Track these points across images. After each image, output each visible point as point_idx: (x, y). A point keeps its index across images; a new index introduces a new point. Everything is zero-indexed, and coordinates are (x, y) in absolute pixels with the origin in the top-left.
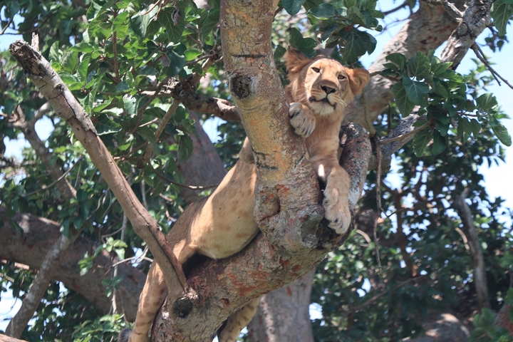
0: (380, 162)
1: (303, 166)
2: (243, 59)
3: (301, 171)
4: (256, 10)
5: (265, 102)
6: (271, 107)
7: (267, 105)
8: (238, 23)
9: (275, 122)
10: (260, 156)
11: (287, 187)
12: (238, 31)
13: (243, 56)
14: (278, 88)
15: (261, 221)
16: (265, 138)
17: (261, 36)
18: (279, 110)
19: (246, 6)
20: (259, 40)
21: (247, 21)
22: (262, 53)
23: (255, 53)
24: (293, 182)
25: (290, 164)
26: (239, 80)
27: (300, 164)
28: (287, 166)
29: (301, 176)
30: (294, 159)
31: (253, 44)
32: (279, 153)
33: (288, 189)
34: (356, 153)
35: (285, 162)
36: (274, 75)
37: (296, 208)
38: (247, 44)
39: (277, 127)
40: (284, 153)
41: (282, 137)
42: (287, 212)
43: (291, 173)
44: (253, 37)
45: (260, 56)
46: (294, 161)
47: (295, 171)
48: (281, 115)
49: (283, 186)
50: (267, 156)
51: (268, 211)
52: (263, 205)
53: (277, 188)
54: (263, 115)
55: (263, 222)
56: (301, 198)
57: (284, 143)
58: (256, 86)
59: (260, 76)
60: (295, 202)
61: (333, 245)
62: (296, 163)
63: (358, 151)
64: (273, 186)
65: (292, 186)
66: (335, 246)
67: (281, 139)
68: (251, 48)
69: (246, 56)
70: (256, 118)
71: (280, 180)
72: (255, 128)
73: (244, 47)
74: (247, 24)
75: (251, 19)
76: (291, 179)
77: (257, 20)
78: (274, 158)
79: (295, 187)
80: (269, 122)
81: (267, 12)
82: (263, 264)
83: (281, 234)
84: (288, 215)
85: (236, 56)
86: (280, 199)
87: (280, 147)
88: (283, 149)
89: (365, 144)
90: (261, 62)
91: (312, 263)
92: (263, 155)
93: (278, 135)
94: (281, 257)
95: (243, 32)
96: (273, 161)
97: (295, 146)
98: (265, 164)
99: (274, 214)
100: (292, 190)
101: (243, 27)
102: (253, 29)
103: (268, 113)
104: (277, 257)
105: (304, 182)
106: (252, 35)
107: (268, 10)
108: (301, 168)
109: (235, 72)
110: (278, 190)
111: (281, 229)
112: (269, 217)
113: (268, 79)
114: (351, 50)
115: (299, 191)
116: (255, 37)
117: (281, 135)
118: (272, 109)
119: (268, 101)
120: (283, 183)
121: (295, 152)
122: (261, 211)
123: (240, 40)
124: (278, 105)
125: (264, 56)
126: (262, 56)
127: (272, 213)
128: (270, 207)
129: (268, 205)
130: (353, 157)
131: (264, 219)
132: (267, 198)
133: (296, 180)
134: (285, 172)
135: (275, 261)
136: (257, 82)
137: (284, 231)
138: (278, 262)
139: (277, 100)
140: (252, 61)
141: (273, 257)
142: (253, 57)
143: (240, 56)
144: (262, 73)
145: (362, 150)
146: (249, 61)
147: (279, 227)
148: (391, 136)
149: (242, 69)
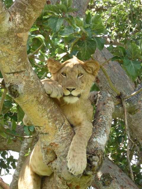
0: (126, 110)
1: (64, 130)
2: (12, 75)
3: (63, 133)
4: (13, 46)
5: (31, 97)
6: (35, 99)
7: (33, 99)
8: (5, 55)
9: (40, 107)
10: (37, 128)
11: (57, 143)
12: (5, 59)
13: (12, 73)
14: (38, 87)
15: (47, 165)
16: (37, 117)
17: (20, 60)
18: (41, 100)
19: (6, 45)
20: (19, 63)
21: (9, 53)
22: (23, 69)
23: (18, 70)
24: (60, 140)
25: (56, 129)
26: (12, 87)
27: (62, 128)
28: (54, 131)
29: (64, 135)
30: (58, 126)
31: (16, 65)
32: (47, 124)
33: (58, 145)
34: (103, 112)
35: (52, 129)
36: (34, 80)
37: (65, 155)
38: (12, 66)
39: (43, 110)
40: (50, 124)
41: (47, 115)
42: (60, 158)
43: (58, 135)
44: (15, 61)
45: (21, 71)
46: (58, 127)
47: (60, 133)
48: (43, 102)
49: (54, 143)
50: (41, 127)
51: (50, 159)
52: (46, 155)
53: (51, 145)
54: (32, 105)
55: (49, 165)
56: (66, 149)
57: (49, 118)
58: (22, 90)
59: (24, 83)
60: (63, 152)
61: (93, 172)
62: (59, 129)
63: (104, 110)
64: (48, 144)
65: (60, 142)
66: (95, 172)
67: (46, 116)
68: (15, 68)
69: (14, 73)
70: (29, 107)
71: (52, 140)
72: (29, 112)
73: (11, 68)
74: (10, 54)
75: (11, 52)
76: (58, 138)
77: (15, 51)
78: (45, 128)
79: (61, 143)
80: (37, 108)
81: (21, 45)
82: (59, 187)
83: (60, 171)
84: (61, 160)
85: (7, 74)
86: (55, 151)
87: (47, 121)
88: (49, 122)
89: (108, 105)
90: (23, 75)
91: (86, 183)
92: (39, 127)
93: (44, 114)
94: (67, 183)
95: (8, 59)
96: (45, 130)
97: (56, 119)
98: (41, 132)
99: (54, 160)
100: (60, 145)
101: (8, 57)
102: (14, 57)
103: (35, 102)
104: (65, 183)
105: (66, 139)
106: (14, 60)
107: (21, 44)
108: (63, 131)
109: (9, 83)
110: (52, 146)
111: (59, 168)
112: (52, 161)
113: (30, 83)
114: (86, 52)
115: (64, 145)
116: (16, 61)
117: (46, 114)
118: (37, 100)
119: (33, 96)
120: (54, 141)
121: (57, 122)
122: (46, 159)
123: (8, 64)
124: (40, 97)
125: (25, 71)
126: (23, 71)
127: (53, 159)
128: (50, 156)
129: (49, 155)
130: (101, 115)
131: (49, 163)
132: (47, 151)
133: (61, 138)
134: (54, 135)
135: (64, 185)
136: (22, 87)
137: (61, 169)
138: (66, 185)
139: (39, 95)
140: (18, 75)
141: (63, 183)
142: (17, 73)
143: (10, 73)
144: (25, 81)
145: (107, 109)
146: (16, 75)
147: (58, 167)
148: (137, 89)
149: (13, 81)
